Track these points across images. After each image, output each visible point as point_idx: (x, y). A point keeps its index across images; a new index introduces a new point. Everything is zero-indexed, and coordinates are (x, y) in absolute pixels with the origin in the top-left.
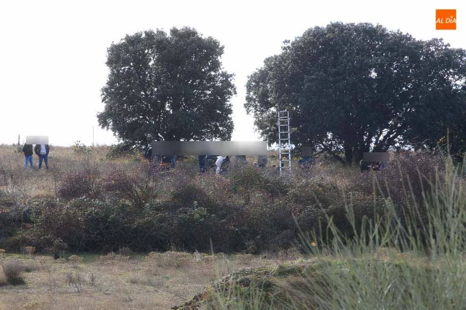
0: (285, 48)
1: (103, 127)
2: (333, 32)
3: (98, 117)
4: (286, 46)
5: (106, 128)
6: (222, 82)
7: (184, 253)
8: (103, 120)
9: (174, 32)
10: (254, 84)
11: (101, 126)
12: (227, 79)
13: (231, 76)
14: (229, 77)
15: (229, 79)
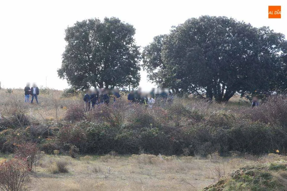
0: (172, 31)
1: (61, 78)
2: (204, 22)
3: (58, 71)
4: (173, 30)
5: (62, 78)
6: (133, 51)
7: (152, 155)
8: (61, 73)
9: (106, 20)
10: (147, 52)
11: (59, 77)
12: (136, 49)
13: (139, 47)
14: (138, 48)
15: (138, 49)
